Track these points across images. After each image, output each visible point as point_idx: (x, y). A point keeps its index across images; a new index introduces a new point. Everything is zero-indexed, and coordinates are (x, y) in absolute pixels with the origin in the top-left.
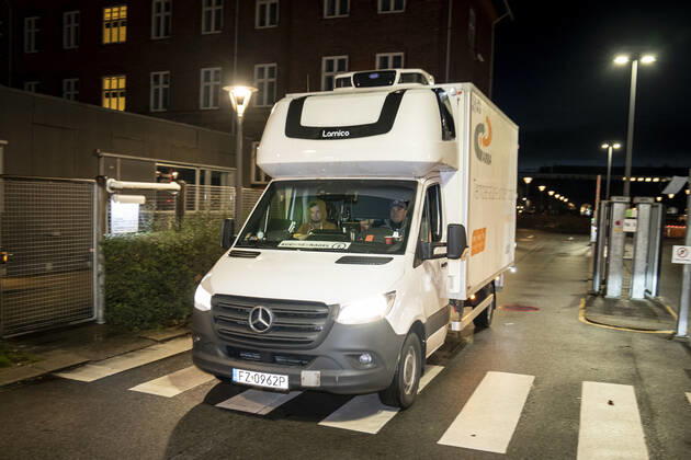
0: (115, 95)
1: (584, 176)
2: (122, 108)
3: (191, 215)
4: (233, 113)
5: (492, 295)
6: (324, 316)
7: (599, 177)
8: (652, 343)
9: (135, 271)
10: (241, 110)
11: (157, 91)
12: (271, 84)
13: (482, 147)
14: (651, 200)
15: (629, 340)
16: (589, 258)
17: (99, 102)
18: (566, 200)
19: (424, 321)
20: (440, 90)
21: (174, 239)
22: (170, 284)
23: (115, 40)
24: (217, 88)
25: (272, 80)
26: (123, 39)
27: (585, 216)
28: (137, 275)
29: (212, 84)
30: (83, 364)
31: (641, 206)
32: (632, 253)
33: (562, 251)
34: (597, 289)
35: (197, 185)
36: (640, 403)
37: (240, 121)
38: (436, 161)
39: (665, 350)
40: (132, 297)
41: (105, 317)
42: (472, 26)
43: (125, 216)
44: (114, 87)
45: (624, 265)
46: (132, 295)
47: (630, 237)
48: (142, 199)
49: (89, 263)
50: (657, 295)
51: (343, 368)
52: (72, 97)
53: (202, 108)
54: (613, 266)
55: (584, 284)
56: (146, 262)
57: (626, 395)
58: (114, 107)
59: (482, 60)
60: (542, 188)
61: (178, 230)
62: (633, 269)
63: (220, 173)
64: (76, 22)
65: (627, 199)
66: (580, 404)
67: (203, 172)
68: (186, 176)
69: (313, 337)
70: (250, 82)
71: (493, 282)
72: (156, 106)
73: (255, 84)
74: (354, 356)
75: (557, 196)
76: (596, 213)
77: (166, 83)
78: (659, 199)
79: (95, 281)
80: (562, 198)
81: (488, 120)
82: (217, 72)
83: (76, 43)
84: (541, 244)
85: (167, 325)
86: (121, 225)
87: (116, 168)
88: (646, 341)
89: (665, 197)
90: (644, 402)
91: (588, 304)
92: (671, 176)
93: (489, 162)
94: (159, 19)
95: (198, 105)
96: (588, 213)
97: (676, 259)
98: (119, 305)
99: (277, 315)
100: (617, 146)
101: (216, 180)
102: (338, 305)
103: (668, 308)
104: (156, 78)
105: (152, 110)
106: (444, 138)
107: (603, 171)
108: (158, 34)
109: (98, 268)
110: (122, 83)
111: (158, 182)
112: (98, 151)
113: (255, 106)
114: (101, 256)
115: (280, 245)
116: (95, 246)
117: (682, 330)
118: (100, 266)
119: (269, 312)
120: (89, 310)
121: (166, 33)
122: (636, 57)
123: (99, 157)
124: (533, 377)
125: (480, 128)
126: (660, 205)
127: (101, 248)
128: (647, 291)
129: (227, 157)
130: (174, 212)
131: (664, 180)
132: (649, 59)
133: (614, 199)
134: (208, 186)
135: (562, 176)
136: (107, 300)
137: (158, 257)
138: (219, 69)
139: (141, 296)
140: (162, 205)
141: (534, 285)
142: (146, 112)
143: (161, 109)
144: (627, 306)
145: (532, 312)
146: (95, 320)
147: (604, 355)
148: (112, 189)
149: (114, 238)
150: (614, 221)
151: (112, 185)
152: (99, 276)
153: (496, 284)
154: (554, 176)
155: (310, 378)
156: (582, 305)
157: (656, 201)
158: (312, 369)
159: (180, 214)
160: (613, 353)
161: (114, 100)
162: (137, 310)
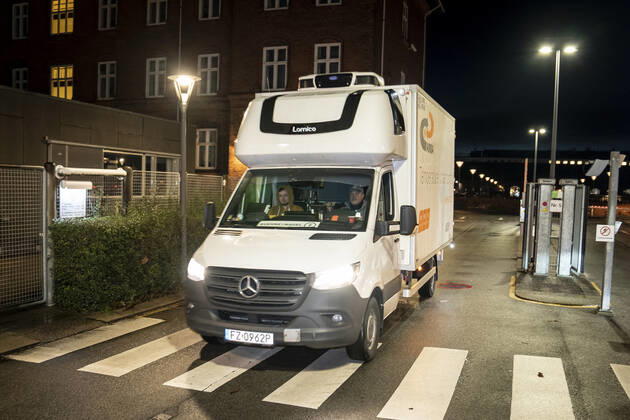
0: (63, 84)
1: (513, 160)
2: (70, 96)
3: (136, 200)
4: (177, 101)
5: (435, 268)
6: (303, 282)
7: (527, 160)
8: (579, 317)
9: (83, 254)
10: (185, 99)
11: (104, 80)
12: (214, 75)
13: (426, 139)
14: (575, 182)
15: (557, 315)
16: (518, 238)
17: (48, 92)
18: (496, 183)
19: (382, 288)
20: (392, 91)
21: (121, 224)
22: (118, 267)
23: (62, 31)
24: (162, 78)
25: (215, 69)
26: (70, 29)
27: (514, 197)
28: (85, 258)
29: (157, 73)
30: (33, 346)
31: (566, 187)
32: (558, 233)
33: (493, 231)
34: (526, 268)
35: (144, 170)
36: (568, 374)
37: (184, 109)
38: (389, 151)
39: (590, 323)
40: (80, 280)
41: (54, 300)
42: (405, 19)
43: (74, 200)
44: (62, 76)
45: (551, 243)
46: (80, 277)
47: (556, 217)
48: (89, 184)
49: (38, 247)
50: (582, 271)
51: (319, 326)
52: (21, 86)
53: (147, 96)
54: (541, 244)
55: (514, 262)
56: (93, 246)
57: (555, 367)
58: (62, 96)
59: (415, 50)
60: (473, 171)
61: (125, 214)
62: (560, 247)
63: (165, 159)
64: (25, 13)
65: (553, 181)
66: (511, 377)
67: (148, 158)
68: (133, 162)
69: (293, 300)
70: (194, 72)
71: (435, 257)
72: (103, 95)
73: (199, 73)
74: (328, 315)
75: (487, 179)
76: (524, 194)
77: (112, 72)
78: (583, 181)
79: (44, 265)
80: (492, 181)
81: (431, 115)
82: (161, 62)
83: (25, 34)
84: (472, 225)
85: (115, 306)
86: (69, 209)
87: (64, 154)
88: (573, 315)
89: (589, 179)
90: (571, 374)
91: (518, 281)
92: (594, 159)
93: (432, 151)
94: (105, 11)
95: (144, 94)
96: (517, 194)
97: (599, 238)
98: (68, 288)
99: (263, 283)
100: (543, 131)
101: (162, 166)
102: (313, 274)
103: (593, 283)
104: (103, 68)
105: (100, 99)
106: (396, 133)
107: (530, 155)
108: (105, 25)
109: (47, 252)
110: (70, 73)
111: (105, 168)
112: (47, 138)
113: (199, 94)
114: (50, 240)
115: (259, 225)
116: (44, 230)
117: (606, 305)
118: (49, 250)
119: (256, 281)
120: (38, 294)
121: (112, 24)
122: (559, 47)
123: (48, 144)
124: (467, 352)
125: (424, 123)
126: (584, 187)
127: (49, 233)
128: (572, 268)
129: (172, 144)
130: (121, 197)
131: (587, 163)
132: (571, 50)
133: (541, 181)
134: (154, 172)
135: (492, 159)
136: (57, 283)
137: (106, 241)
138: (164, 59)
139: (89, 278)
140: (110, 191)
141: (467, 263)
142: (93, 100)
143: (107, 97)
144: (554, 283)
145: (465, 290)
146: (45, 303)
147: (533, 329)
148: (60, 175)
149: (62, 223)
150: (542, 202)
151: (61, 172)
152: (48, 259)
153: (438, 259)
154: (484, 160)
155: (292, 335)
156: (512, 283)
157: (580, 183)
158: (293, 328)
159: (127, 199)
160: (543, 327)
161: (62, 89)
162: (86, 292)
